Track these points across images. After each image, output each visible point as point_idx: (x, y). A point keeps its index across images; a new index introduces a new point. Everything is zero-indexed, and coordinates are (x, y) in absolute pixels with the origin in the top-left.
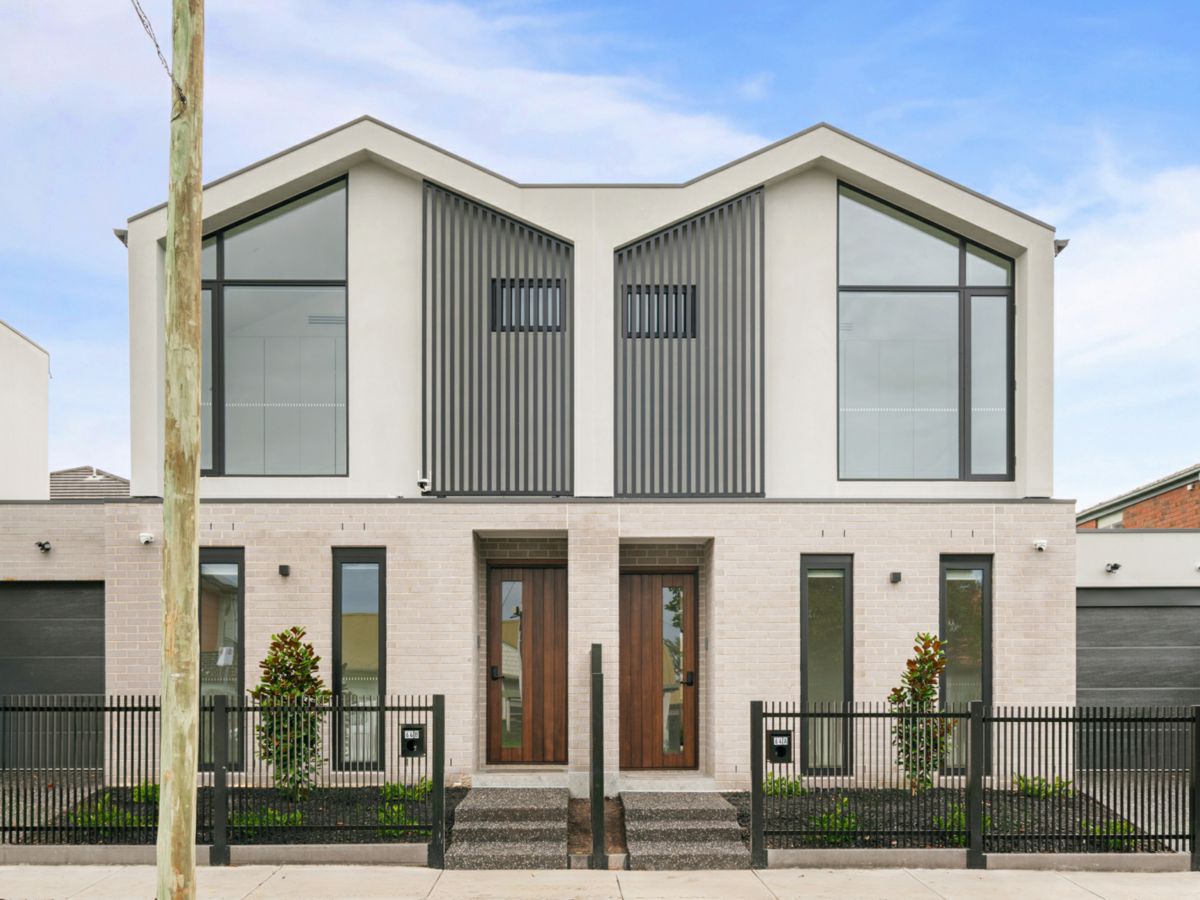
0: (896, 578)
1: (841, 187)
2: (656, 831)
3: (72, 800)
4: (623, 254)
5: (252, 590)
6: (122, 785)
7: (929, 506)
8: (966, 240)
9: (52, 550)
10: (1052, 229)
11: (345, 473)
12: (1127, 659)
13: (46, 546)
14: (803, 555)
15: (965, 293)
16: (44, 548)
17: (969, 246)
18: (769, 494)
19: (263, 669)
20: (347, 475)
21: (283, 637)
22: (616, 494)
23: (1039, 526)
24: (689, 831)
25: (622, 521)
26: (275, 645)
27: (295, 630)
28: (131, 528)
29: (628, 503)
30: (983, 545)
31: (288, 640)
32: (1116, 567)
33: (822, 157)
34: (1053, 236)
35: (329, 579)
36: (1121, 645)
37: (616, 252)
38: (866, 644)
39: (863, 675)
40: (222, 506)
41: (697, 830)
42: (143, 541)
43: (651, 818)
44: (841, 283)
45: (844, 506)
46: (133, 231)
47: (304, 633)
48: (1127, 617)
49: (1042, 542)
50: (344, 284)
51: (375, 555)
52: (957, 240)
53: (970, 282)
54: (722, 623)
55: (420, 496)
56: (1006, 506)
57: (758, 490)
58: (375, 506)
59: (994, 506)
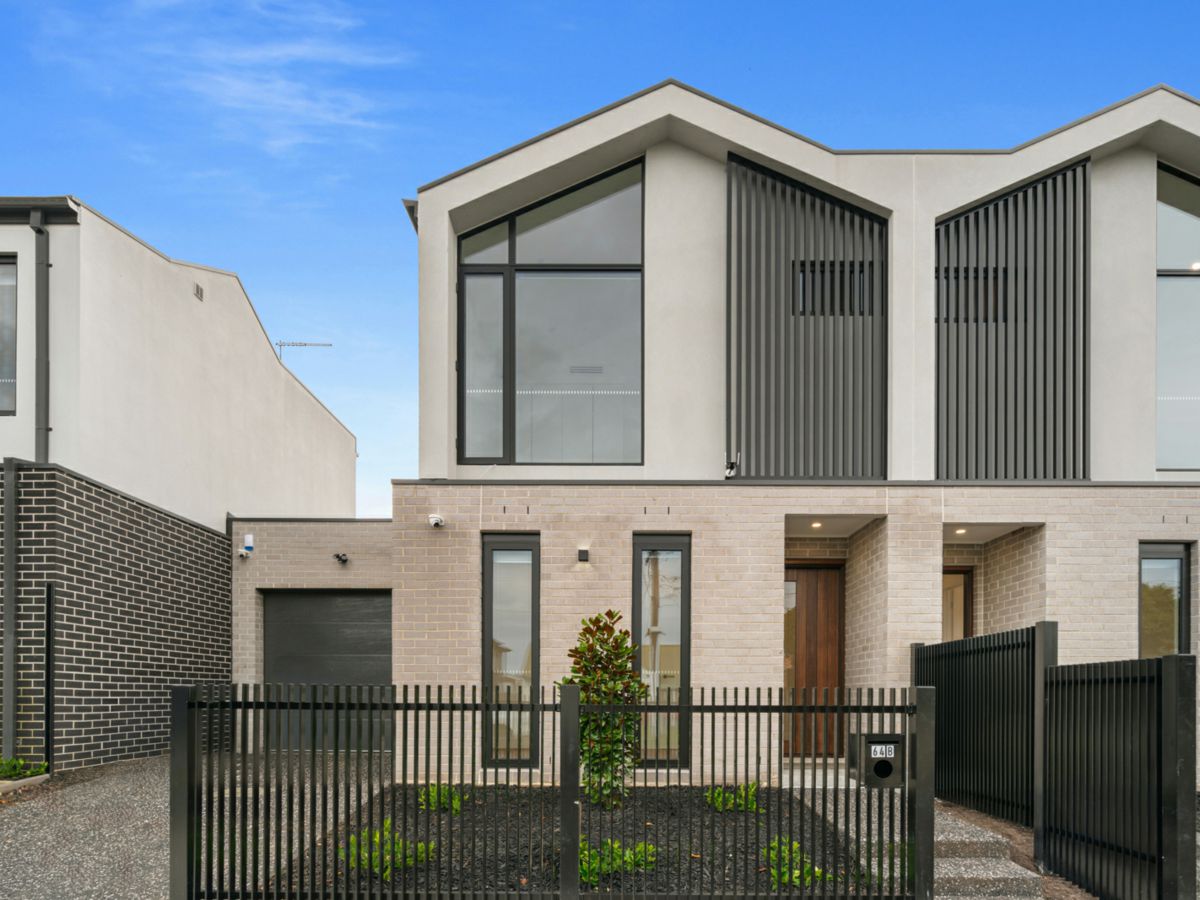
3: (353, 803)
4: (946, 225)
5: (549, 577)
6: (410, 781)
9: (348, 562)
11: (639, 461)
13: (344, 558)
14: (1141, 543)
16: (342, 560)
19: (573, 659)
20: (642, 464)
21: (596, 622)
22: (937, 477)
25: (946, 506)
26: (587, 630)
27: (610, 614)
28: (419, 511)
29: (952, 486)
31: (601, 624)
35: (630, 566)
37: (937, 224)
40: (517, 488)
42: (433, 522)
44: (1159, 267)
45: (1187, 490)
46: (425, 201)
47: (620, 617)
50: (639, 269)
51: (680, 541)
54: (1053, 614)
58: (680, 489)
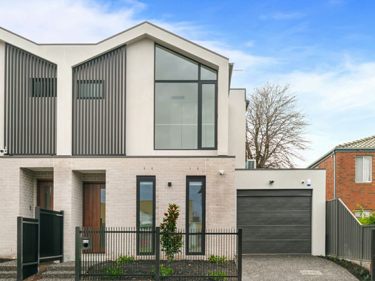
0: (170, 184)
1: (156, 45)
2: (53, 274)
4: (76, 69)
7: (182, 159)
8: (201, 64)
10: (228, 59)
12: (279, 215)
14: (137, 176)
15: (200, 82)
17: (201, 65)
18: (127, 154)
22: (73, 154)
23: (222, 166)
24: (65, 274)
25: (73, 164)
29: (75, 158)
30: (201, 173)
32: (272, 182)
33: (146, 34)
34: (228, 62)
36: (276, 210)
37: (73, 68)
38: (159, 208)
39: (158, 219)
41: (67, 274)
43: (56, 270)
44: (156, 79)
45: (152, 159)
48: (278, 200)
49: (222, 172)
52: (198, 64)
53: (202, 79)
54: (108, 200)
55: (3, 155)
56: (210, 159)
57: (123, 153)
59: (206, 159)
